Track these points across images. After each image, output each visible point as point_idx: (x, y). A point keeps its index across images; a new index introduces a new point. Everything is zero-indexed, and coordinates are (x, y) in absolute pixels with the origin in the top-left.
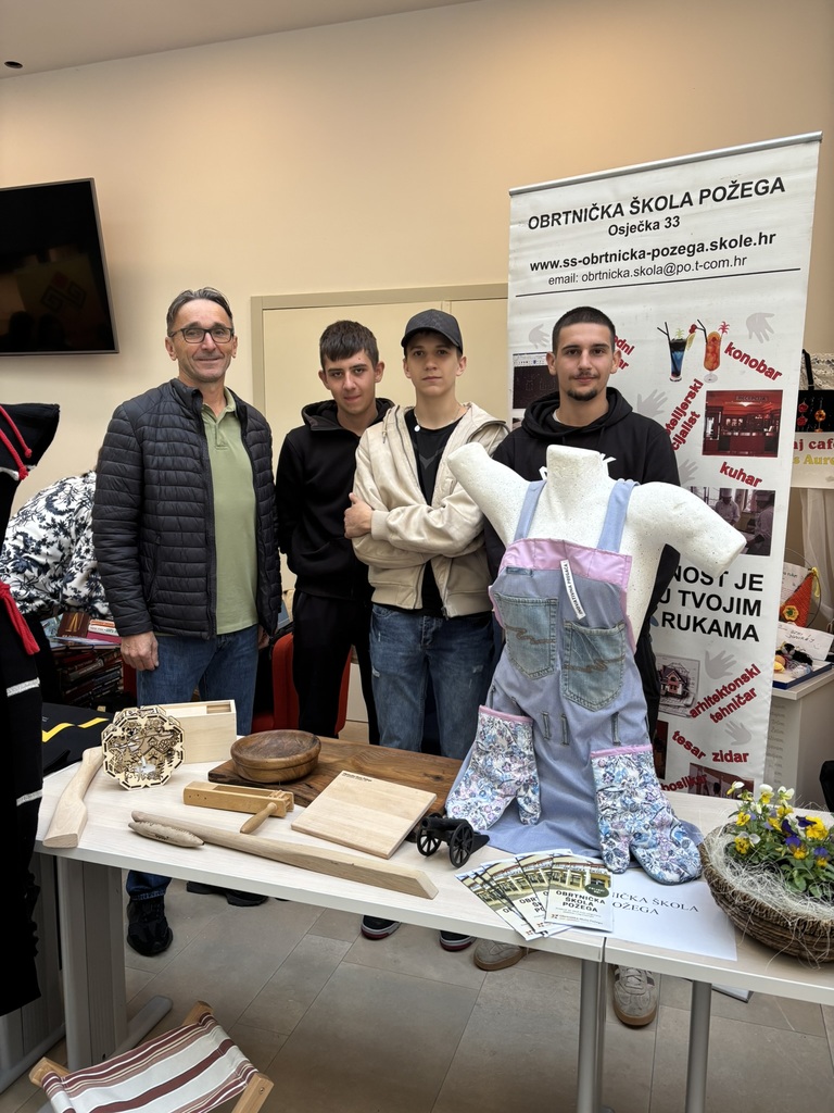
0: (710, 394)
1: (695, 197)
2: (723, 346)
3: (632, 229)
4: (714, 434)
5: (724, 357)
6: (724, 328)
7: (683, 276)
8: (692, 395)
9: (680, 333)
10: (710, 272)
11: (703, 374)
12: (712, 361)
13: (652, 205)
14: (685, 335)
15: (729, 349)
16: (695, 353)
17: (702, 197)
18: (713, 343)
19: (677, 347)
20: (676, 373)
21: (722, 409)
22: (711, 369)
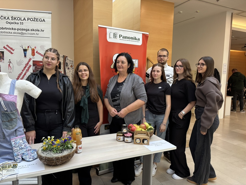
0: (33, 61)
1: (26, 19)
2: (35, 51)
3: (12, 23)
4: (35, 69)
5: (36, 54)
6: (35, 48)
7: (25, 35)
8: (29, 61)
9: (25, 47)
10: (31, 35)
11: (31, 57)
12: (33, 54)
13: (16, 19)
14: (27, 48)
15: (37, 52)
16: (29, 52)
17: (28, 19)
18: (33, 51)
19: (25, 50)
20: (25, 56)
21: (36, 64)
22: (33, 56)
